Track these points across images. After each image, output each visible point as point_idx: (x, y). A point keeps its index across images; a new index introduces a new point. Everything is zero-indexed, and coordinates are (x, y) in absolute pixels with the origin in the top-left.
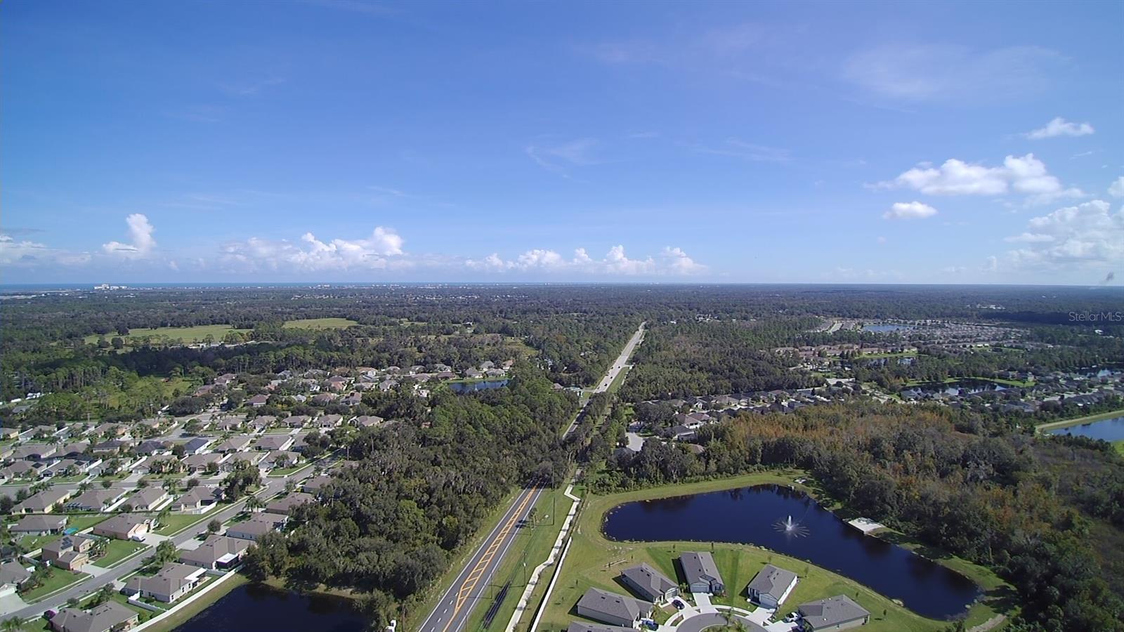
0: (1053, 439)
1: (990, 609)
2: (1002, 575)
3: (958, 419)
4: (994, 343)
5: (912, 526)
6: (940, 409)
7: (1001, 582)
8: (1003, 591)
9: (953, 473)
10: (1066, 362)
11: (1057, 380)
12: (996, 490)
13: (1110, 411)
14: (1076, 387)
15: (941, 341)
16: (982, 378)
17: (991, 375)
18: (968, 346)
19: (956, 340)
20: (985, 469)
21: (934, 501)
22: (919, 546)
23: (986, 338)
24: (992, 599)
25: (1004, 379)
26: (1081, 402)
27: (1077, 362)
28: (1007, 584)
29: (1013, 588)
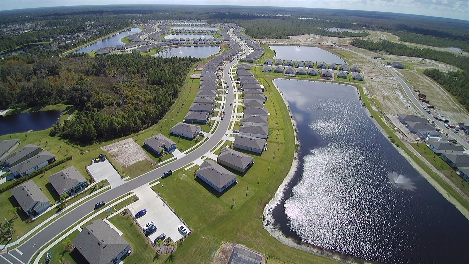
0: (67, 57)
1: (67, 115)
2: (66, 104)
3: (27, 59)
4: (32, 29)
5: (23, 103)
6: (17, 58)
7: (67, 106)
8: (69, 108)
9: (32, 78)
10: (63, 32)
11: (61, 38)
12: (52, 78)
13: (83, 45)
14: (69, 39)
15: (8, 33)
16: (32, 44)
17: (35, 41)
18: (21, 33)
19: (14, 31)
20: (44, 73)
22: (30, 109)
23: (28, 28)
24: (66, 112)
25: (41, 42)
26: (72, 43)
27: (67, 31)
28: (69, 105)
29: (72, 106)
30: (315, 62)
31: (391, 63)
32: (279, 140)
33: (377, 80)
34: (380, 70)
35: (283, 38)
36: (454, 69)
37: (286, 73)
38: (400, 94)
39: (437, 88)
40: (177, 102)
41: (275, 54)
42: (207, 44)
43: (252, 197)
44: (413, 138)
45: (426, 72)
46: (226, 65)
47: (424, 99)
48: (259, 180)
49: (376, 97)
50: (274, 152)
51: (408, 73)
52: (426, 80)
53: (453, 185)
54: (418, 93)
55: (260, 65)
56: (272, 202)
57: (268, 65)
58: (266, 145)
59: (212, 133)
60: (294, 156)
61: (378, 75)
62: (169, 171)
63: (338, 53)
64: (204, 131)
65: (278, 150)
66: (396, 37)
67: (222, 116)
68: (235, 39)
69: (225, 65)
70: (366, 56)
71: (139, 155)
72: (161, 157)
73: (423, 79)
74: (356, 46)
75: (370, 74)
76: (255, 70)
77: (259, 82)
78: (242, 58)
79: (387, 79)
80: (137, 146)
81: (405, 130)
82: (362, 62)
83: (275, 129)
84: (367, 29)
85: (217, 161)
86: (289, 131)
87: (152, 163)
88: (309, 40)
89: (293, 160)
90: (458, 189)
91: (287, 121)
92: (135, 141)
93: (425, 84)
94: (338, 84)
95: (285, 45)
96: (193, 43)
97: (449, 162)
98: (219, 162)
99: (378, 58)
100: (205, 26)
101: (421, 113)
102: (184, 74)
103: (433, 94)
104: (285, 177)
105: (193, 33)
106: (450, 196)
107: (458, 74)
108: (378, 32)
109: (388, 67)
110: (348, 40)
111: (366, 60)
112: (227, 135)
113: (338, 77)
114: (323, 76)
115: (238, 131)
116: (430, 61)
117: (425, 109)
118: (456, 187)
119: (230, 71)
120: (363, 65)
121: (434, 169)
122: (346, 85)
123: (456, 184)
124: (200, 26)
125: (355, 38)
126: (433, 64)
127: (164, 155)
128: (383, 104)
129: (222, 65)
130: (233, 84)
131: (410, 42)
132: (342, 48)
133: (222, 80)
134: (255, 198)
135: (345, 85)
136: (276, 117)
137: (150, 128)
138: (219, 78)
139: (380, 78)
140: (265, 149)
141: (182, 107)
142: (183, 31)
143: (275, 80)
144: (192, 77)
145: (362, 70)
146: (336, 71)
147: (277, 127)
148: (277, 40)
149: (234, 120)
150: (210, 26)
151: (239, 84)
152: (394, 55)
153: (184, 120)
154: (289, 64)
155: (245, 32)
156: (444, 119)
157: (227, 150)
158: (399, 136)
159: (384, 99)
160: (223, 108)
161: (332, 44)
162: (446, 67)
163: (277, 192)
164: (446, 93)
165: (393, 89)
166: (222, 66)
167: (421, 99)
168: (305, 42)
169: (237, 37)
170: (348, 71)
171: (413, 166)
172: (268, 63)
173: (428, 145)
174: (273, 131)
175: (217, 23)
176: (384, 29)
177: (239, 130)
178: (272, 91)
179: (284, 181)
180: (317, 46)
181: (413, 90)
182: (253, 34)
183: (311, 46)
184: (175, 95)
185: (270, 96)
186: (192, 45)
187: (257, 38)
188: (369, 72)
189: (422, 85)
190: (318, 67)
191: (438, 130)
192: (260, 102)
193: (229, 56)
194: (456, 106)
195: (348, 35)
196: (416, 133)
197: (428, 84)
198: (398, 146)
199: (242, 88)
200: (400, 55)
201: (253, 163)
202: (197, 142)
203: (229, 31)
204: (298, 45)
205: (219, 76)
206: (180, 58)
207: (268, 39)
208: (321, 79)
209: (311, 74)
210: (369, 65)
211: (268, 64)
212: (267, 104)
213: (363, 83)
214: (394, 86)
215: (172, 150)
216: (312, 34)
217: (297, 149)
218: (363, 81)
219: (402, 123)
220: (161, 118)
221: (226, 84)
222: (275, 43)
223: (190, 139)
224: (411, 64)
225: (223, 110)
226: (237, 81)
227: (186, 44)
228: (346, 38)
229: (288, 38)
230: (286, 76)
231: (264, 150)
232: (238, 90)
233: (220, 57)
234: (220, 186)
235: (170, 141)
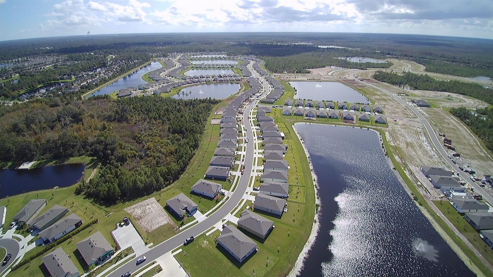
0: (89, 99)
1: (91, 169)
2: (90, 155)
3: (50, 102)
4: (54, 64)
5: (48, 155)
6: (40, 100)
7: (91, 158)
8: (92, 161)
9: (56, 126)
10: (84, 68)
11: (83, 76)
12: (76, 126)
13: (105, 83)
14: (91, 77)
15: (29, 68)
16: (53, 82)
17: (57, 79)
18: (43, 68)
19: (36, 66)
20: (68, 120)
21: (53, 141)
22: (54, 161)
23: (50, 63)
24: (90, 165)
25: (63, 80)
26: (94, 82)
27: (88, 67)
28: (93, 158)
29: (95, 158)
30: (337, 102)
31: (415, 101)
32: (298, 200)
33: (401, 123)
34: (405, 110)
35: (303, 73)
36: (483, 105)
37: (307, 116)
38: (425, 139)
39: (464, 130)
40: (198, 153)
41: (295, 92)
42: (227, 82)
43: (272, 268)
44: (436, 195)
45: (452, 111)
46: (246, 107)
47: (450, 146)
48: (279, 248)
49: (399, 144)
50: (294, 215)
51: (433, 112)
52: (452, 121)
53: (475, 251)
54: (443, 138)
55: (280, 107)
56: (292, 273)
57: (289, 107)
58: (286, 205)
59: (233, 191)
60: (315, 219)
61: (402, 116)
62: (191, 237)
63: (360, 90)
64: (225, 189)
65: (299, 211)
66: (421, 67)
67: (243, 171)
68: (255, 74)
69: (244, 107)
70: (390, 93)
71: (161, 217)
72: (183, 220)
73: (449, 120)
74: (379, 80)
75: (393, 115)
76: (275, 113)
77: (279, 128)
78: (262, 98)
79: (411, 121)
80: (159, 207)
81: (428, 184)
82: (385, 100)
83: (295, 186)
84: (390, 57)
85: (237, 224)
86: (309, 187)
87: (174, 227)
88: (330, 74)
89: (314, 223)
90: (481, 255)
91: (307, 175)
92: (158, 201)
93: (451, 126)
94: (360, 128)
95: (306, 81)
96: (213, 81)
97: (472, 223)
98: (240, 227)
99: (401, 95)
100: (225, 59)
101: (446, 163)
102: (204, 119)
103: (458, 138)
104: (305, 244)
105: (213, 68)
106: (472, 263)
107: (486, 111)
108: (402, 61)
109: (412, 105)
110: (371, 72)
111: (389, 97)
112: (247, 193)
113: (360, 120)
114: (344, 119)
115: (258, 189)
116: (457, 96)
117: (450, 158)
118: (478, 253)
119: (250, 115)
120: (386, 104)
121: (457, 232)
122: (368, 129)
123: (479, 250)
124: (220, 59)
125: (378, 69)
126: (461, 99)
127: (186, 218)
128: (406, 153)
129: (242, 107)
130: (253, 131)
131: (436, 72)
132: (364, 83)
133: (242, 125)
134: (275, 269)
135: (367, 129)
136: (296, 171)
137: (172, 185)
138: (239, 123)
139: (404, 120)
140: (285, 210)
141: (203, 160)
142: (202, 66)
143: (295, 124)
144: (212, 123)
145: (385, 110)
146: (358, 113)
147: (297, 183)
148: (298, 74)
149: (254, 174)
150: (230, 59)
151: (260, 131)
152: (419, 89)
153: (205, 176)
154: (310, 105)
155: (265, 65)
156: (471, 170)
157: (247, 213)
158: (422, 192)
159: (407, 146)
160: (243, 161)
161: (354, 79)
162: (474, 102)
163: (297, 261)
164: (474, 137)
165: (417, 133)
166: (242, 109)
167: (446, 146)
168: (326, 77)
169: (257, 72)
170: (370, 112)
171: (436, 228)
172: (288, 104)
173: (452, 203)
174: (293, 189)
175: (236, 55)
176: (408, 57)
177: (259, 188)
178: (292, 139)
179: (304, 248)
180: (338, 81)
181: (438, 135)
182: (273, 68)
183: (332, 81)
184: (196, 146)
185: (290, 146)
186: (212, 83)
187: (277, 73)
188: (393, 113)
189: (448, 128)
190: (339, 108)
191: (463, 184)
192: (279, 152)
193: (249, 97)
194: (483, 152)
195: (371, 67)
196: (439, 189)
197: (454, 126)
198: (421, 205)
199: (262, 135)
200: (425, 90)
201: (273, 228)
202: (217, 202)
203: (249, 64)
204: (319, 81)
205: (239, 121)
206: (200, 100)
207: (288, 74)
208: (342, 123)
209: (332, 117)
210: (392, 104)
211: (288, 105)
212: (287, 155)
213: (386, 127)
214: (418, 129)
215: (194, 212)
216: (333, 66)
217: (317, 210)
218: (385, 124)
219: (426, 176)
220: (183, 173)
221: (246, 130)
222: (296, 79)
223: (211, 199)
224: (436, 100)
225: (243, 163)
226: (257, 127)
227: (206, 82)
228: (369, 69)
229: (309, 72)
230: (307, 119)
231: (284, 212)
232: (258, 138)
233: (240, 97)
234: (241, 256)
235: (192, 203)
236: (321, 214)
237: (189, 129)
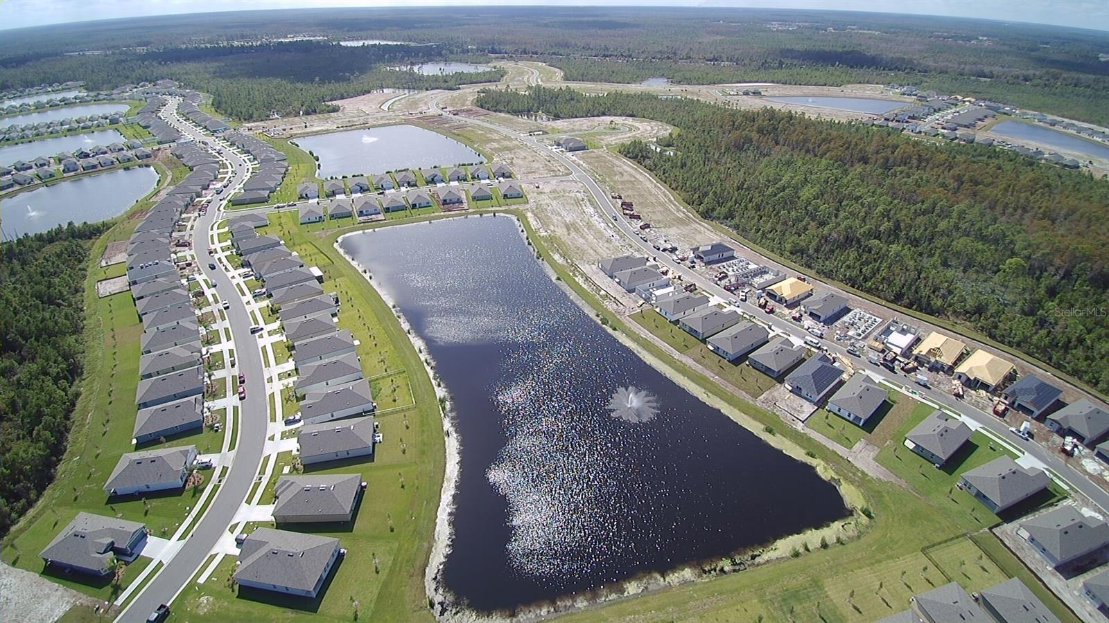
30: (417, 169)
31: (561, 142)
32: (400, 404)
33: (547, 189)
34: (548, 163)
35: (322, 112)
36: (666, 130)
37: (361, 214)
38: (592, 210)
39: (647, 181)
40: (89, 390)
41: (317, 163)
42: (110, 167)
43: (390, 570)
44: (632, 304)
45: (622, 149)
46: (192, 226)
47: (632, 213)
48: (390, 522)
49: (555, 231)
50: (401, 439)
51: (594, 158)
52: (625, 167)
53: (708, 374)
54: (620, 202)
55: (290, 206)
56: (434, 556)
57: (310, 201)
58: (377, 426)
59: (231, 448)
60: (445, 429)
61: (546, 175)
62: (159, 609)
63: (458, 135)
64: (207, 451)
65: (408, 428)
66: (556, 72)
67: (241, 390)
68: (190, 133)
69: (189, 227)
70: (514, 132)
71: (45, 600)
72: (116, 578)
73: (620, 167)
74: (488, 109)
75: (531, 176)
76: (280, 225)
77: (301, 257)
78: (233, 192)
79: (562, 181)
80: (26, 579)
81: (616, 290)
82: (509, 149)
83: (383, 378)
84: (497, 58)
85: (274, 520)
86: (414, 369)
87: (97, 609)
88: (385, 107)
89: (446, 438)
90: (717, 377)
91: (403, 346)
92: (14, 564)
93: (626, 177)
94: (479, 216)
95: (334, 131)
96: (64, 171)
97: (693, 332)
98: (283, 524)
99: (536, 133)
100: (83, 102)
101: (633, 244)
102: (73, 289)
103: (641, 195)
104: (442, 487)
105: (52, 133)
106: (710, 394)
107: (671, 140)
108: (521, 64)
109: (558, 150)
110: (470, 93)
111: (515, 142)
112: (272, 438)
113: (474, 198)
114: (443, 204)
115: (297, 417)
116: (623, 120)
117: (638, 234)
118: (713, 375)
119: (213, 243)
120: (513, 156)
121: (676, 355)
122: (494, 215)
123: (712, 371)
124: (67, 103)
125: (480, 87)
126: (630, 125)
127: (122, 571)
128: (570, 243)
129: (182, 228)
130: (234, 282)
131: (583, 81)
132: (462, 118)
133: (197, 276)
134: (397, 569)
135: (492, 214)
136: (376, 345)
137: (41, 503)
138: (186, 272)
139: (552, 182)
140: (377, 439)
141: (111, 403)
142: (14, 135)
143: (340, 240)
144: (101, 291)
145: (514, 170)
146: (466, 185)
147: (386, 371)
148: (309, 117)
149: (276, 387)
150: (99, 100)
151: (253, 277)
152: (562, 118)
153: (134, 441)
154: (361, 188)
155: (213, 105)
156: (671, 247)
157: (290, 483)
158: (610, 306)
159: (568, 230)
160: (233, 366)
161: (440, 112)
162: (652, 127)
163: (437, 529)
164: (662, 188)
165: (578, 202)
166: (183, 233)
167: (627, 214)
168: (378, 115)
169: (195, 126)
170: (488, 178)
171: (645, 360)
172: (306, 195)
173: (658, 310)
174: (380, 385)
175: (117, 87)
176: (531, 55)
177: (299, 414)
178: (344, 276)
179: (442, 496)
180: (408, 122)
181: (611, 197)
182: (239, 109)
183: (395, 124)
184: (74, 372)
185: (344, 292)
186: (63, 179)
187: (254, 121)
188: (529, 173)
189: (622, 182)
190: (427, 182)
191: (665, 273)
192: (322, 315)
193: (194, 196)
194: (680, 210)
195: (466, 81)
196: (634, 292)
197: (631, 175)
198: (615, 329)
199: (263, 287)
200: (572, 117)
201: (363, 488)
202: (198, 491)
203: (164, 108)
204: (365, 126)
205: (185, 266)
206: (39, 238)
207: (285, 120)
208: (442, 213)
209: (417, 205)
210: (525, 155)
211: (307, 197)
212: (343, 315)
213: (525, 203)
214: (578, 194)
215: (139, 545)
216: (388, 87)
217: (444, 409)
218: (522, 197)
219: (610, 277)
220: (61, 460)
221: (215, 286)
222: (308, 130)
223: (176, 492)
224: (595, 134)
225: (236, 371)
226: (242, 271)
227: (41, 179)
228: (464, 88)
229: (336, 110)
230: (364, 223)
231: (376, 442)
232: (256, 296)
233: (168, 204)
234: (309, 584)
235: (123, 525)
236: (454, 414)
237: (33, 329)
